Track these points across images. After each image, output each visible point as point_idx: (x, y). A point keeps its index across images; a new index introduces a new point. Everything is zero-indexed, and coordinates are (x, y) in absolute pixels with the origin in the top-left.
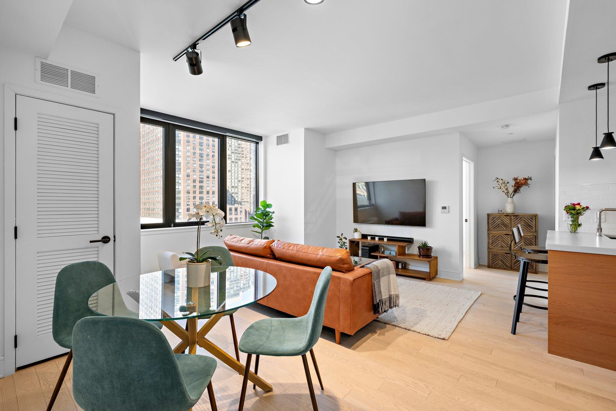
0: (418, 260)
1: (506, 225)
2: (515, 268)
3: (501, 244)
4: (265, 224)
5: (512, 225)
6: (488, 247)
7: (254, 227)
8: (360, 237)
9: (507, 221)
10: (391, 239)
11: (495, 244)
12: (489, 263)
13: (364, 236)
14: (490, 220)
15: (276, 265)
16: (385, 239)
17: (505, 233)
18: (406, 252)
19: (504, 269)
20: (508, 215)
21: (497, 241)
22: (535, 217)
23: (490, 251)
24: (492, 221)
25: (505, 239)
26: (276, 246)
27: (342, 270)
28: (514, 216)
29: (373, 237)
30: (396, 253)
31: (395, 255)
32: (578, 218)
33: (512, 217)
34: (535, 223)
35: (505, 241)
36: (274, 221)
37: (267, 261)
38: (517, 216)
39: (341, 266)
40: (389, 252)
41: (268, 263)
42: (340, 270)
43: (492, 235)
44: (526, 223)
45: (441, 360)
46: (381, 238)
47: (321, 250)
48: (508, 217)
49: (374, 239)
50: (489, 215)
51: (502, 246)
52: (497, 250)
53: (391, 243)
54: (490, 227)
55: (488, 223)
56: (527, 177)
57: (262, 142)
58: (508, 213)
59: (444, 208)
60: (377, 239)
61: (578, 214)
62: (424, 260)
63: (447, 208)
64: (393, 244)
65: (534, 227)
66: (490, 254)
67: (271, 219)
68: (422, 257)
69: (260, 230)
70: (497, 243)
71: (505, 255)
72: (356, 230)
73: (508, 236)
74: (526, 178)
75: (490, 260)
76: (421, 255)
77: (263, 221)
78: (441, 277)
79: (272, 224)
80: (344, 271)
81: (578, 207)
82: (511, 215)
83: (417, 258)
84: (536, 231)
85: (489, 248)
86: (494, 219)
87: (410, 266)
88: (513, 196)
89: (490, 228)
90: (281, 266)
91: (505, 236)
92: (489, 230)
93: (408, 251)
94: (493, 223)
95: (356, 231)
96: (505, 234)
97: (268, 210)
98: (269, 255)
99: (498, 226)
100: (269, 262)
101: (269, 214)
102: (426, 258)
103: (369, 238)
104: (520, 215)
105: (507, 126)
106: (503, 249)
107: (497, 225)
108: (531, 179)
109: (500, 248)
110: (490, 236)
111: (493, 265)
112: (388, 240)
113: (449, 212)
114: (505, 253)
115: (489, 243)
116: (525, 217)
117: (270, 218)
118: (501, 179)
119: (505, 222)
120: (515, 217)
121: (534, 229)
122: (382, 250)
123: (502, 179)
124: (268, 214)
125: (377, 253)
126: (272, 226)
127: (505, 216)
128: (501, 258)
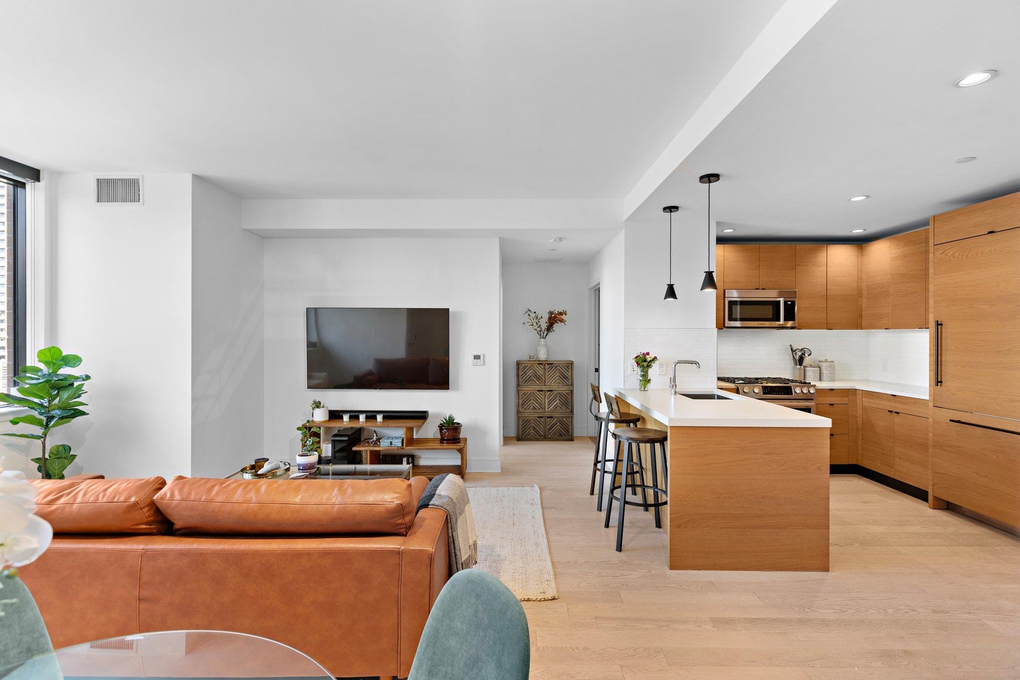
0: (440, 449)
1: (539, 377)
2: (549, 436)
3: (534, 405)
4: (56, 413)
5: (546, 377)
6: (517, 410)
7: (15, 422)
8: (327, 418)
9: (540, 371)
10: (391, 416)
11: (526, 406)
12: (518, 434)
13: (335, 415)
14: (520, 371)
15: (182, 554)
16: (380, 418)
17: (538, 389)
18: (415, 437)
19: (538, 440)
20: (542, 362)
21: (529, 400)
22: (570, 365)
23: (520, 415)
24: (523, 372)
25: (539, 397)
26: (177, 496)
27: (398, 531)
28: (548, 364)
29: (354, 415)
30: (403, 440)
31: (400, 445)
32: (647, 372)
33: (546, 365)
34: (570, 373)
35: (538, 399)
36: (88, 400)
37: (141, 547)
38: (552, 364)
39: (399, 521)
40: (389, 441)
41: (146, 551)
42: (393, 531)
43: (523, 393)
44: (562, 374)
45: (577, 648)
46: (371, 416)
47: (336, 489)
48: (541, 366)
49: (357, 418)
50: (518, 364)
51: (534, 408)
52: (529, 414)
53: (391, 423)
54: (521, 380)
55: (518, 375)
56: (562, 311)
57: (40, 185)
58: (541, 360)
59: (477, 357)
60: (362, 418)
61: (648, 366)
62: (452, 449)
63: (482, 357)
64: (398, 425)
65: (570, 378)
66: (520, 421)
67: (79, 396)
68: (447, 443)
69: (38, 430)
70: (529, 404)
71: (538, 419)
72: (317, 405)
73: (541, 392)
74: (560, 312)
75: (520, 429)
76: (445, 440)
77: (49, 402)
78: (472, 471)
79: (81, 408)
80: (403, 530)
81: (649, 358)
82: (545, 362)
83: (438, 445)
84: (572, 385)
85: (518, 412)
86: (525, 370)
87: (421, 459)
88: (546, 336)
89: (520, 383)
90: (201, 554)
91: (538, 393)
92: (518, 385)
93: (417, 433)
94: (524, 375)
95: (318, 407)
96: (538, 391)
97: (65, 371)
98: (144, 526)
99: (530, 379)
100: (150, 547)
101: (72, 385)
102: (453, 443)
103: (346, 418)
104: (555, 363)
105: (561, 239)
106: (535, 411)
107: (528, 377)
108: (566, 314)
109: (532, 411)
110: (521, 394)
111: (524, 435)
112: (384, 418)
113: (484, 365)
114: (538, 417)
115: (518, 405)
116: (561, 365)
117: (75, 394)
118: (533, 311)
119: (538, 373)
120: (549, 366)
121: (570, 381)
122: (375, 438)
123: (535, 312)
124: (66, 383)
125: (363, 446)
126: (83, 413)
127: (538, 364)
128: (533, 425)
